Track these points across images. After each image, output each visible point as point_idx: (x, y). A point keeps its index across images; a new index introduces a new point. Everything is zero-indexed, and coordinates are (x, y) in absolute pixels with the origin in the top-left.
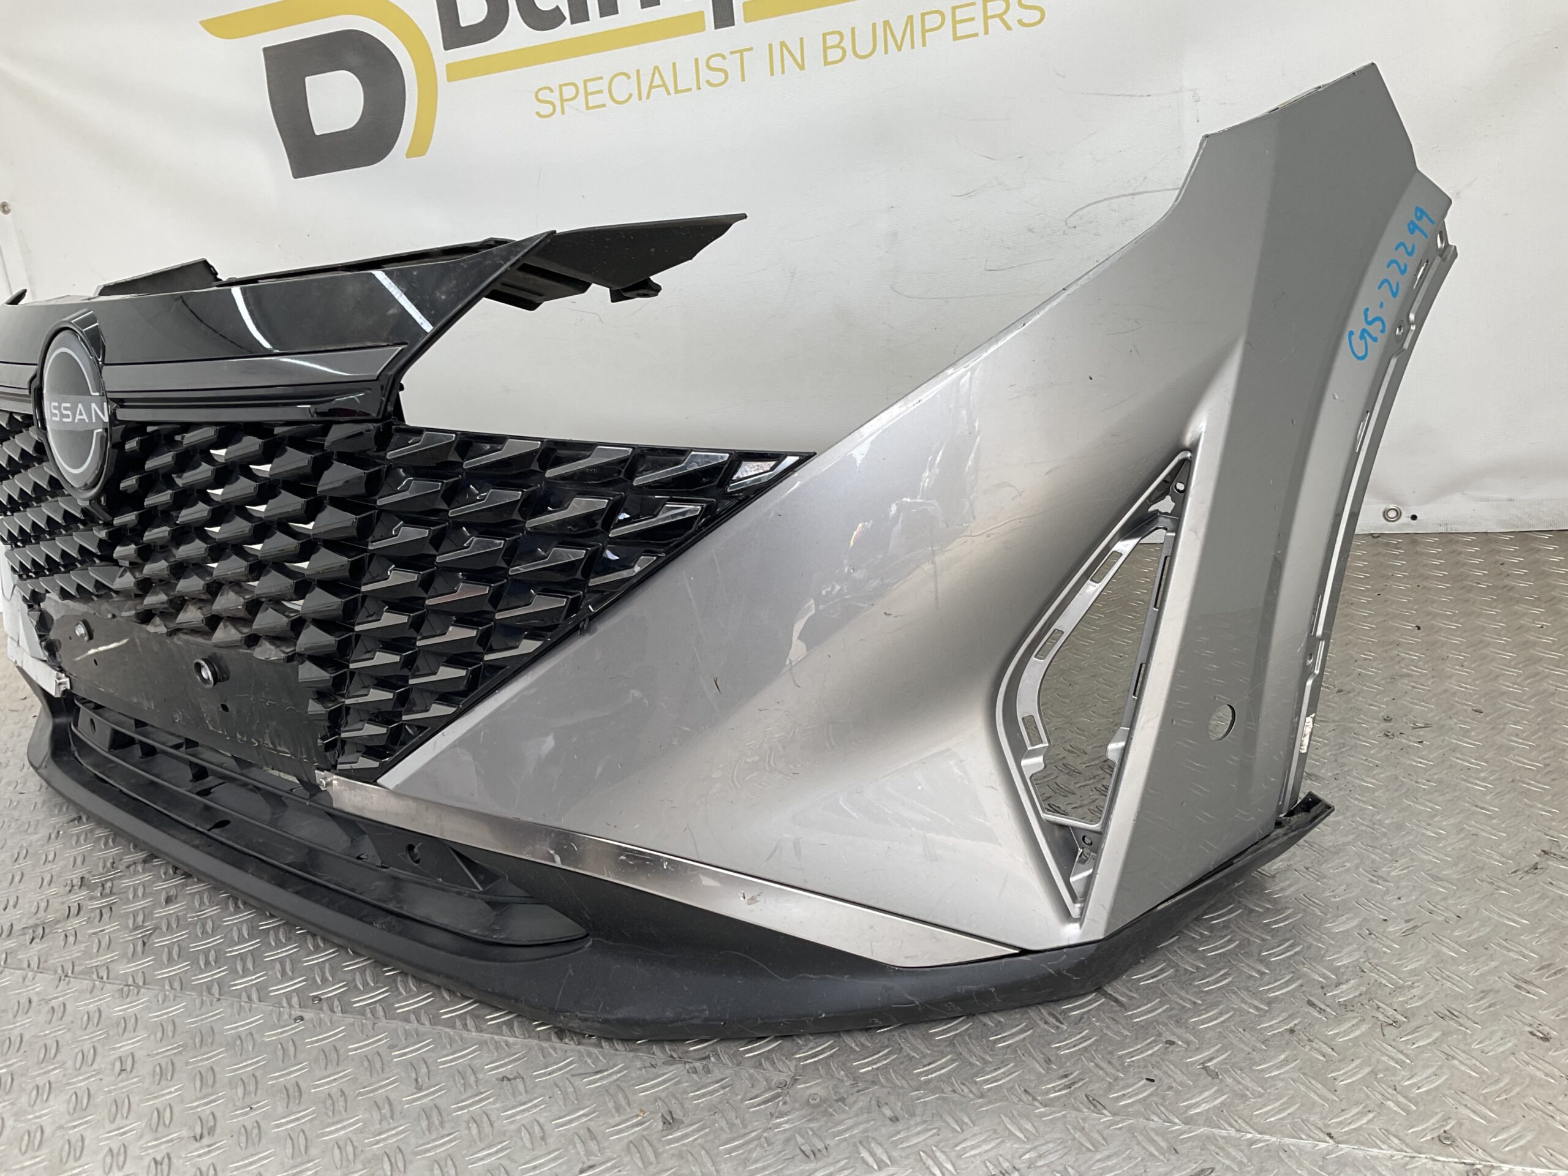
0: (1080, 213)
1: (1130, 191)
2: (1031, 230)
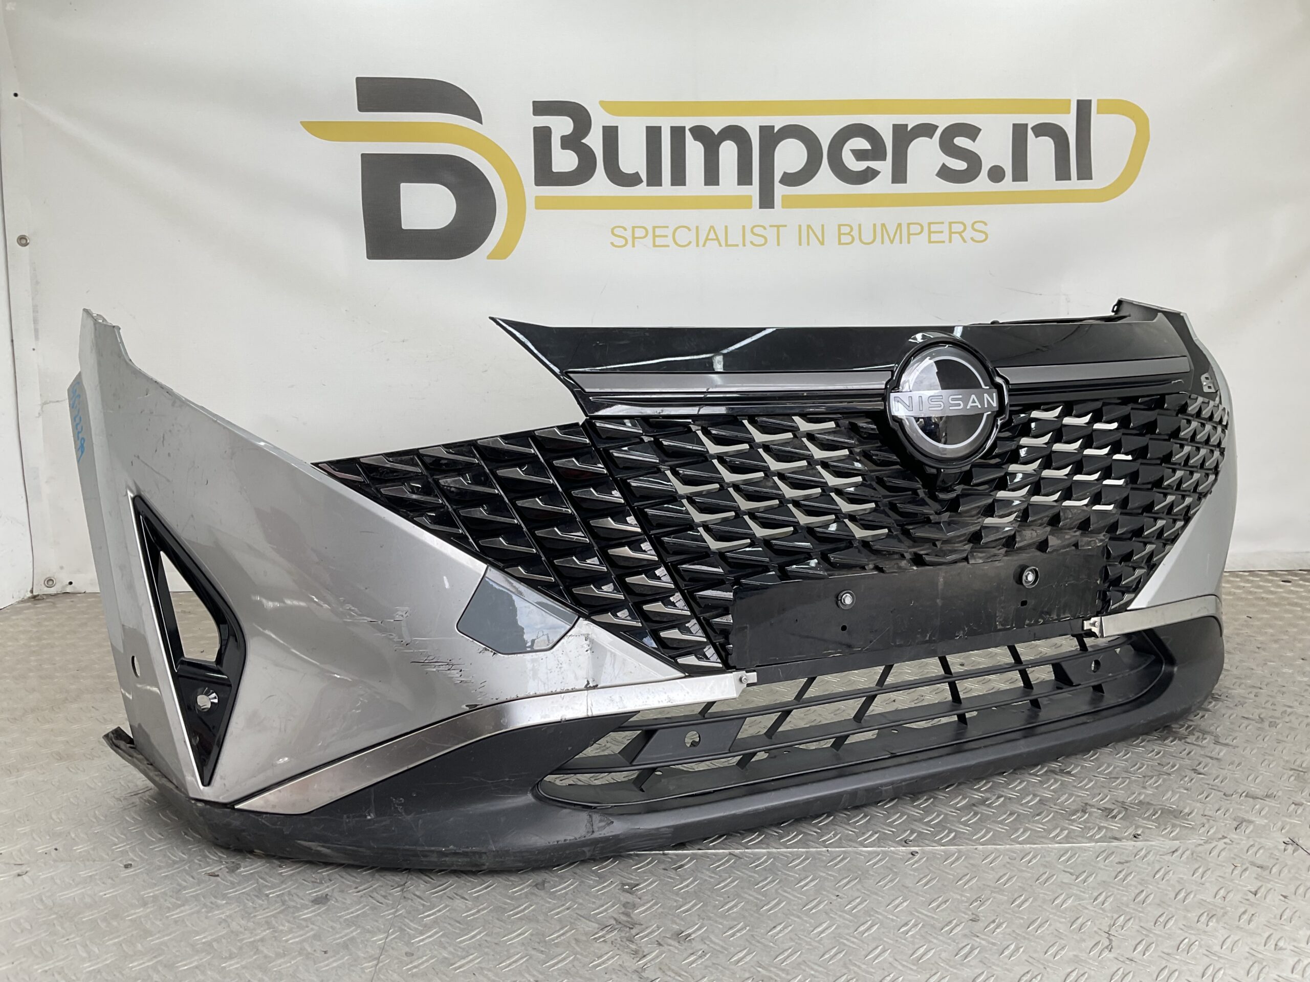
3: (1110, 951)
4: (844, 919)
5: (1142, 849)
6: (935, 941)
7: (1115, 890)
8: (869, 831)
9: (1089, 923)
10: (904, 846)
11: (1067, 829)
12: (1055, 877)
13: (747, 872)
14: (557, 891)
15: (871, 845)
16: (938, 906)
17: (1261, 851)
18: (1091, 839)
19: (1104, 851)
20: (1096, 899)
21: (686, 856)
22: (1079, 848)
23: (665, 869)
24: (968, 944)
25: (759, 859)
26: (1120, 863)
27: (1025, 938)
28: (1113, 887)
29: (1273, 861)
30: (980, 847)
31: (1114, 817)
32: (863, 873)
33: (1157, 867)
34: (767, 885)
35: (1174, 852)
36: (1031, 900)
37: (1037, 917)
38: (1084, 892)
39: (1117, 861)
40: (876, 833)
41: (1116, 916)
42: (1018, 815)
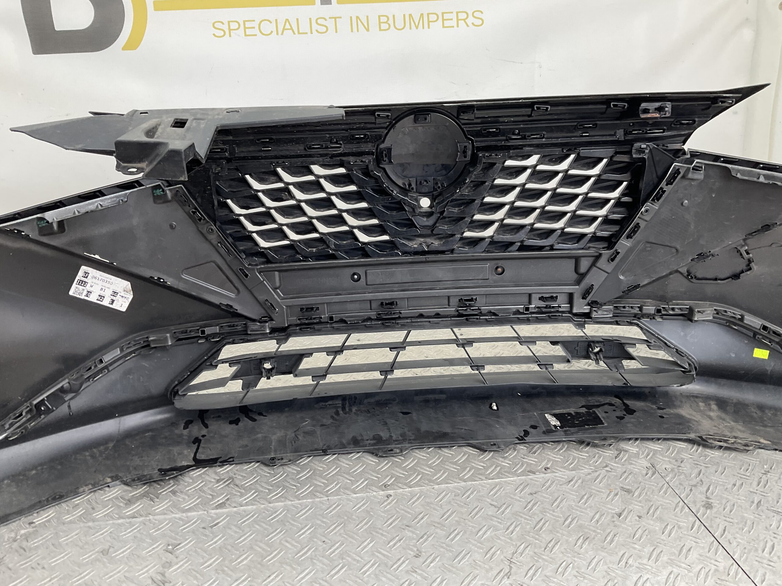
3: (508, 578)
4: (323, 564)
5: (548, 480)
6: (384, 579)
7: (523, 520)
8: (362, 479)
9: (498, 552)
10: (383, 491)
11: (500, 465)
12: (483, 510)
13: (264, 525)
14: (117, 556)
15: (362, 491)
16: (395, 545)
17: (630, 477)
18: (515, 474)
19: (521, 484)
20: (508, 529)
21: (223, 514)
22: (505, 482)
23: (204, 528)
24: (407, 581)
25: (276, 512)
26: (531, 494)
27: (450, 571)
28: (521, 517)
29: (636, 486)
30: (436, 487)
31: (535, 453)
32: (348, 518)
33: (556, 495)
34: (275, 536)
35: (570, 481)
36: (461, 533)
37: (463, 549)
38: (500, 523)
39: (529, 492)
40: (366, 480)
41: (519, 544)
42: (469, 456)
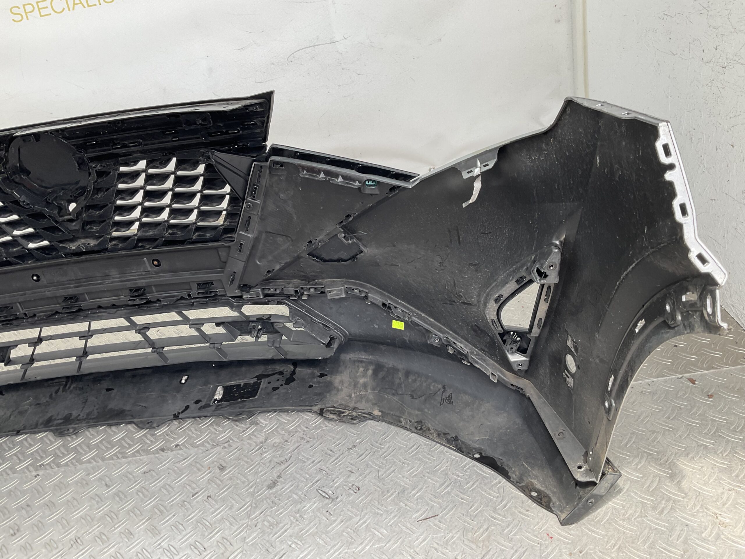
0: (293, 55)
1: (313, 44)
2: (273, 64)
5: (169, 458)
7: (118, 499)
8: (29, 458)
12: (96, 489)
18: (148, 452)
22: (135, 460)
30: (79, 466)
